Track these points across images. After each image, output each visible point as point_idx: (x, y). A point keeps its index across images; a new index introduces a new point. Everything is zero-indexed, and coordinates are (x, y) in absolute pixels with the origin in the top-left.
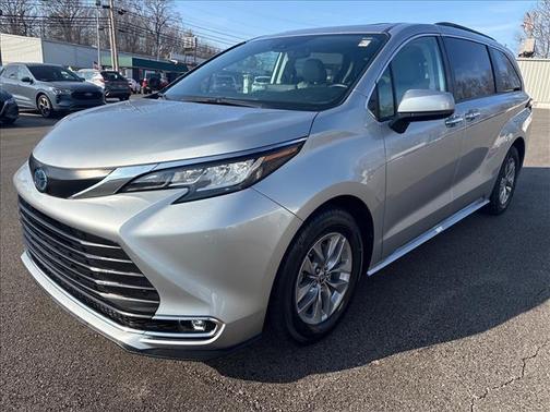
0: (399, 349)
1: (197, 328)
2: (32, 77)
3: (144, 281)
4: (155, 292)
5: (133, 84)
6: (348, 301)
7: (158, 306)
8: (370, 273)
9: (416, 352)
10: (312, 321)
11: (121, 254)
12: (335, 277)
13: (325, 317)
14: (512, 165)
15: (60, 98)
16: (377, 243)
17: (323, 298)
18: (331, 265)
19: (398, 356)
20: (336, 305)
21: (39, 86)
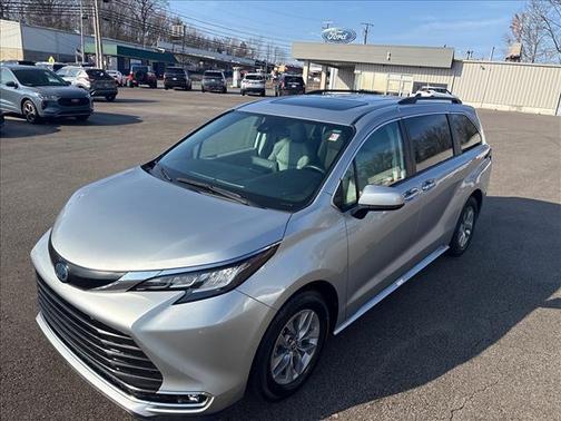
0: (356, 402)
1: (192, 399)
2: (16, 81)
3: (150, 364)
4: (159, 373)
5: (119, 76)
6: (314, 363)
7: (161, 383)
8: (335, 333)
9: (368, 405)
10: (285, 381)
11: (132, 343)
12: (305, 343)
13: (296, 376)
14: (471, 213)
15: (45, 104)
16: (342, 309)
17: (294, 362)
18: (302, 334)
19: (353, 409)
20: (305, 365)
21: (24, 91)
